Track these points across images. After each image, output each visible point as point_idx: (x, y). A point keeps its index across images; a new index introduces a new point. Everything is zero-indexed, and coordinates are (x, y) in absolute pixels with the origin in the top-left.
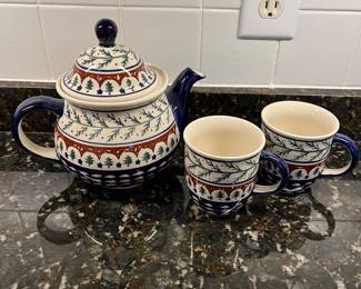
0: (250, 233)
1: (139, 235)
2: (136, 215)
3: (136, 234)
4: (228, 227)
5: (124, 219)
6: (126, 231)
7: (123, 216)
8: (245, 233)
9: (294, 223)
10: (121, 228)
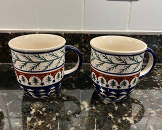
0: (128, 118)
1: (42, 123)
2: (41, 109)
3: (40, 123)
4: (111, 115)
5: (32, 113)
6: (33, 121)
7: (31, 110)
8: (124, 118)
9: (158, 110)
10: (29, 119)
